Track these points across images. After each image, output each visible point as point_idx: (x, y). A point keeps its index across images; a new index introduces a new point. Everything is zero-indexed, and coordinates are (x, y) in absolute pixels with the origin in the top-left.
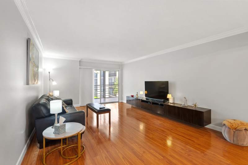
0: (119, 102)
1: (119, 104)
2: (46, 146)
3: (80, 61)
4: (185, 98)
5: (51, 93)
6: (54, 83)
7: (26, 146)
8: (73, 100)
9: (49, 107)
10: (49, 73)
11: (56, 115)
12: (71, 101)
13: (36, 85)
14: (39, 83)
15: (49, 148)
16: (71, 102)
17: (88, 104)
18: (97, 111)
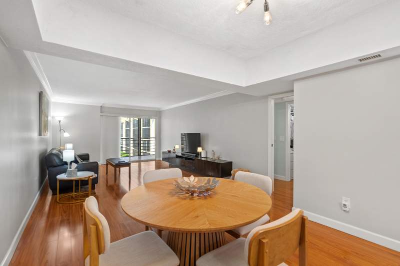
0: (155, 160)
1: (156, 162)
2: (59, 194)
3: (101, 107)
4: (213, 151)
5: (61, 147)
6: (66, 135)
7: (39, 192)
8: (90, 155)
9: (61, 157)
10: (60, 122)
11: (69, 164)
12: (88, 155)
13: (46, 137)
14: (48, 135)
15: (62, 195)
16: (87, 157)
17: (108, 159)
18: (114, 164)
